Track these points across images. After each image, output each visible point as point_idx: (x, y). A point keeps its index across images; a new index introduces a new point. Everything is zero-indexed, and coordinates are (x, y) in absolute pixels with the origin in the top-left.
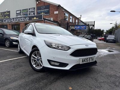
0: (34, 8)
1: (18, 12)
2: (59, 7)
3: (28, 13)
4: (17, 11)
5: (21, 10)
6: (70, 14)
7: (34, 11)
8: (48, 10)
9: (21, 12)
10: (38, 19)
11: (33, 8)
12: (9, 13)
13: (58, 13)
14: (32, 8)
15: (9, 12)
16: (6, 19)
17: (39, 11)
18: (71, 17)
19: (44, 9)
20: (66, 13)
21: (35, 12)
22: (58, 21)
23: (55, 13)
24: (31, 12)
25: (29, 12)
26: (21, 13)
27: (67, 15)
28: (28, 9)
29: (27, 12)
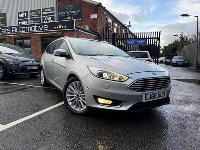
0: (53, 9)
1: (21, 16)
2: (99, 8)
3: (42, 17)
4: (19, 14)
5: (27, 12)
6: (115, 20)
7: (54, 14)
8: (79, 11)
9: (27, 15)
10: (66, 27)
11: (50, 9)
12: (4, 18)
13: (97, 17)
14: (48, 9)
15: (5, 15)
16: (3, 28)
17: (63, 14)
18: (116, 25)
19: (73, 10)
20: (109, 18)
21: (56, 16)
22: (98, 32)
23: (92, 18)
24: (48, 15)
25: (44, 15)
26: (27, 17)
27: (110, 21)
28: (40, 10)
29: (40, 16)
